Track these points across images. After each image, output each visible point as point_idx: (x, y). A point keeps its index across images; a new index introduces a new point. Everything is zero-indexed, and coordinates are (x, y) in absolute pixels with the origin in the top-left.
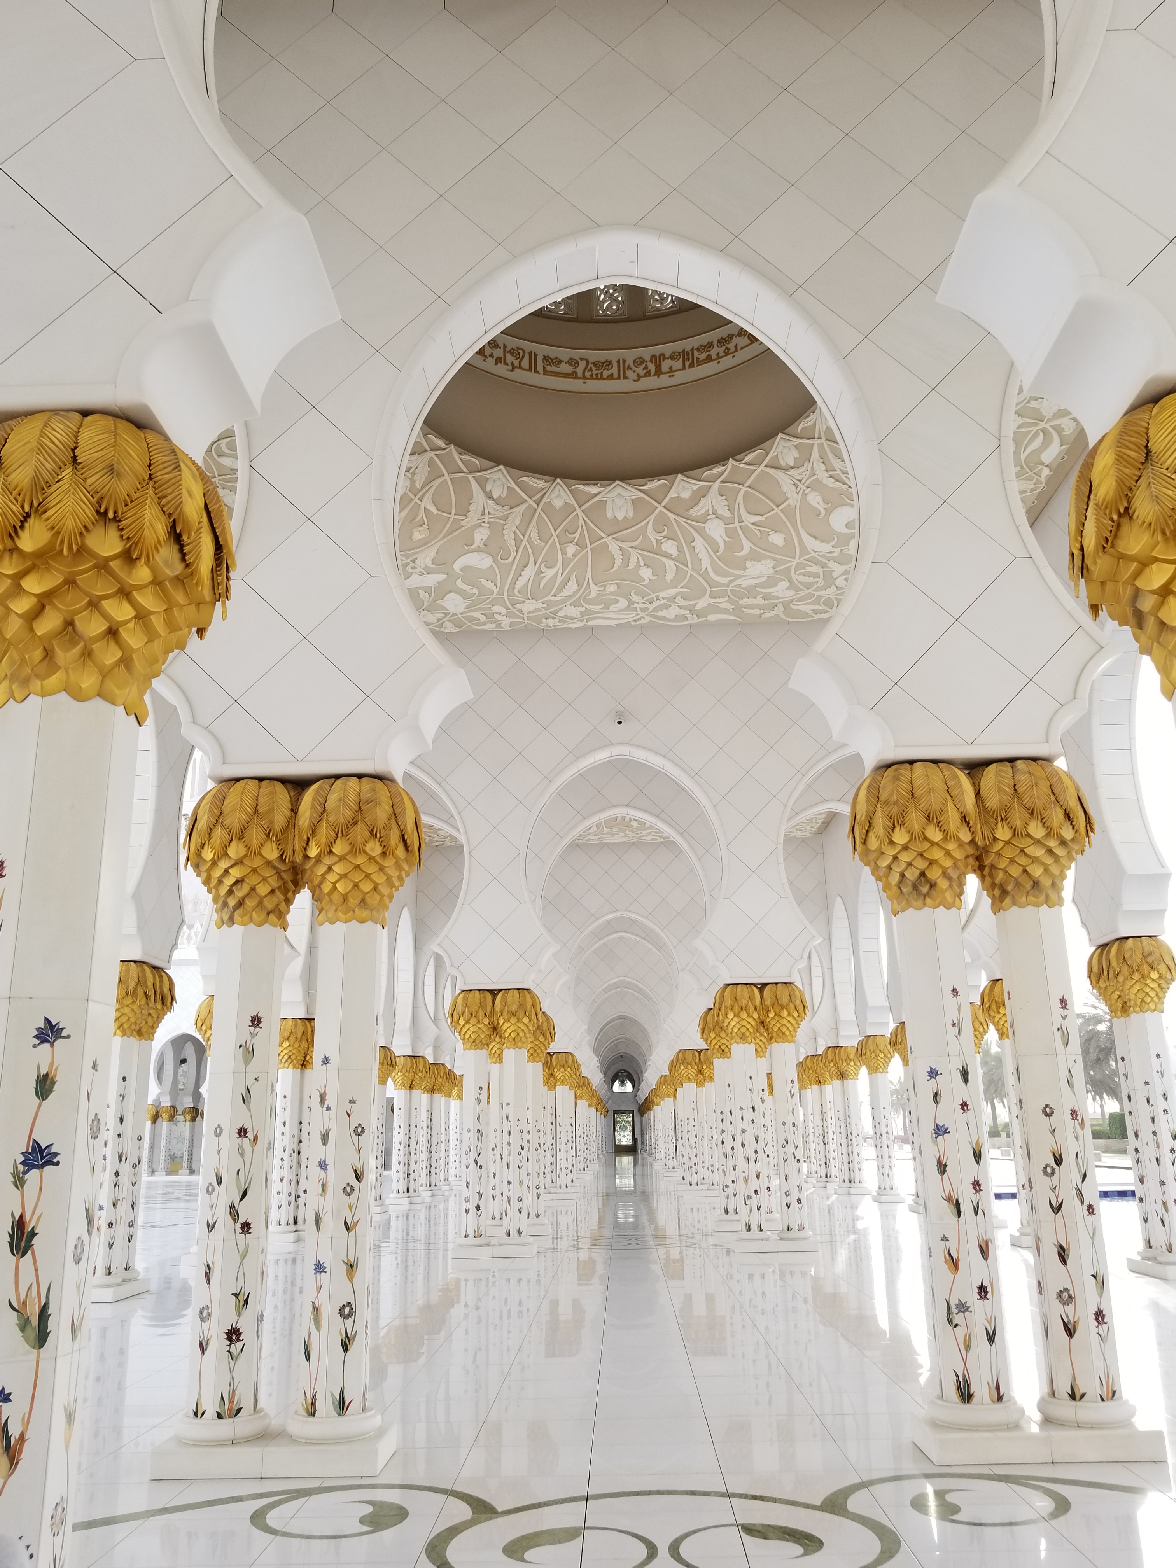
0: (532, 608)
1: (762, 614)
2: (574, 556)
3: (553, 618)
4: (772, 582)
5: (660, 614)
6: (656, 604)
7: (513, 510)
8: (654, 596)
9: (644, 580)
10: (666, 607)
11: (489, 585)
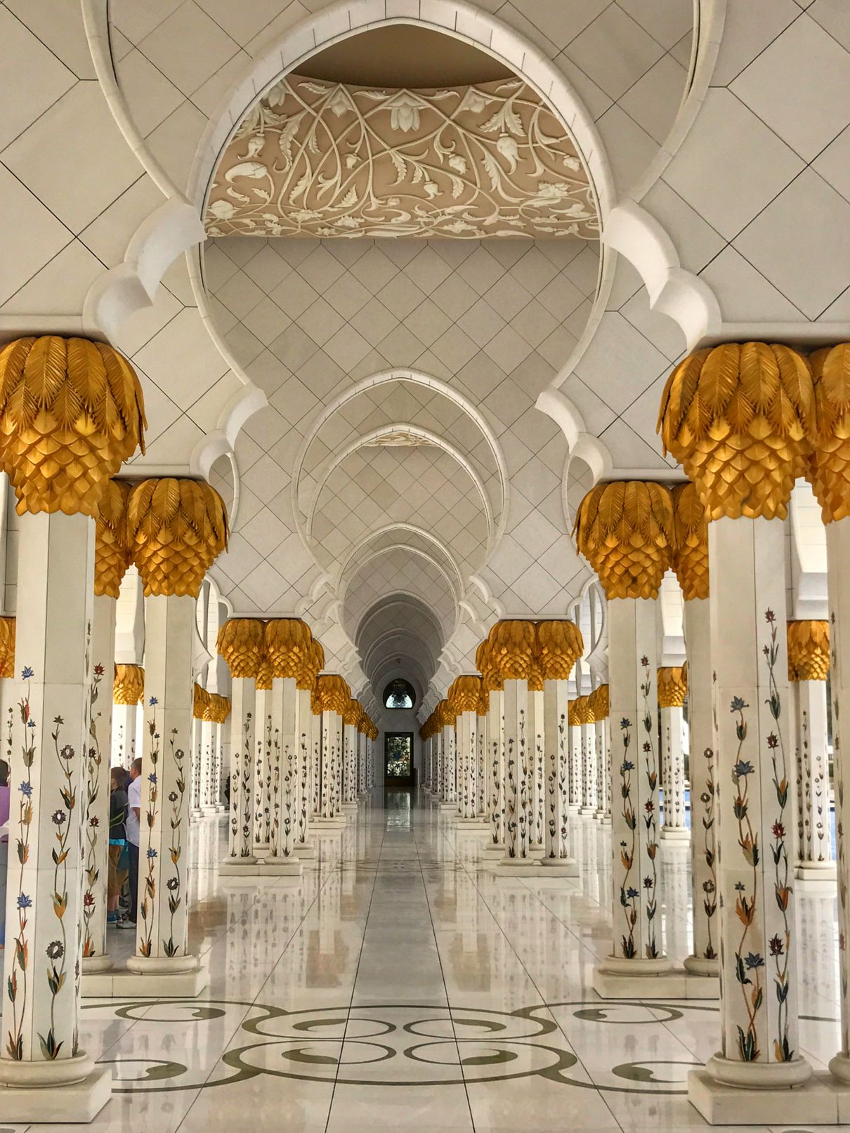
0: (308, 217)
1: (554, 232)
2: (355, 167)
3: (329, 228)
4: (566, 204)
5: (446, 228)
6: (440, 219)
7: (290, 119)
8: (439, 211)
9: (429, 196)
10: (452, 222)
11: (263, 194)
